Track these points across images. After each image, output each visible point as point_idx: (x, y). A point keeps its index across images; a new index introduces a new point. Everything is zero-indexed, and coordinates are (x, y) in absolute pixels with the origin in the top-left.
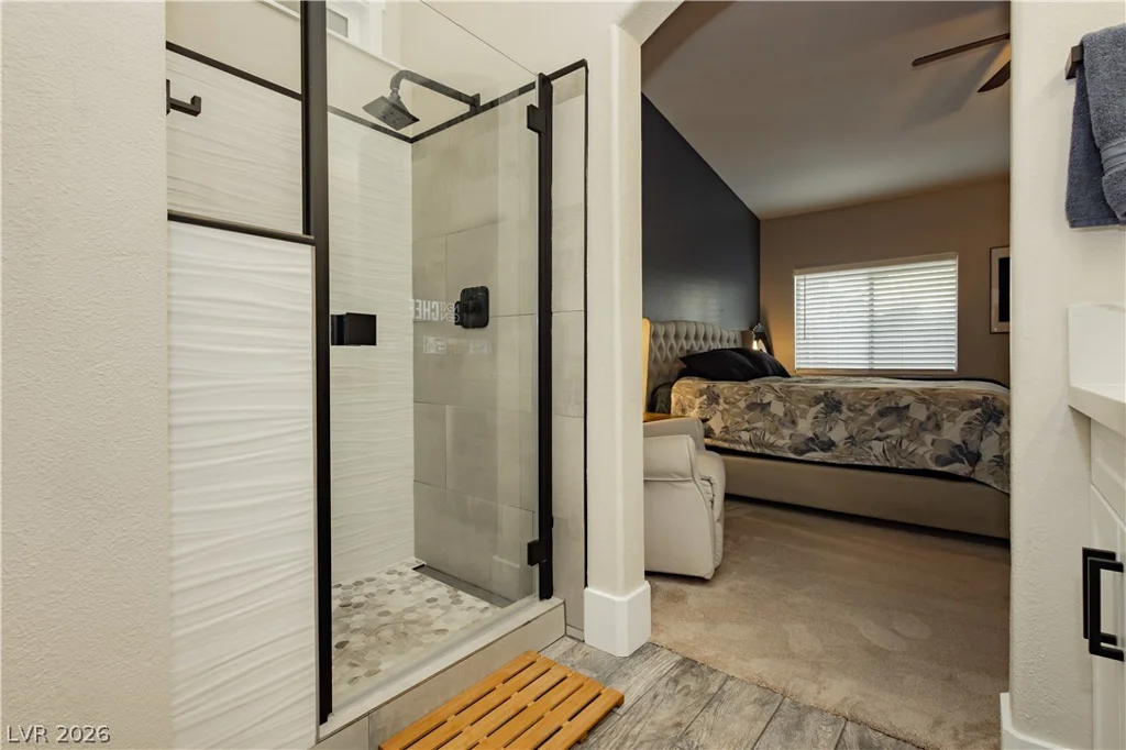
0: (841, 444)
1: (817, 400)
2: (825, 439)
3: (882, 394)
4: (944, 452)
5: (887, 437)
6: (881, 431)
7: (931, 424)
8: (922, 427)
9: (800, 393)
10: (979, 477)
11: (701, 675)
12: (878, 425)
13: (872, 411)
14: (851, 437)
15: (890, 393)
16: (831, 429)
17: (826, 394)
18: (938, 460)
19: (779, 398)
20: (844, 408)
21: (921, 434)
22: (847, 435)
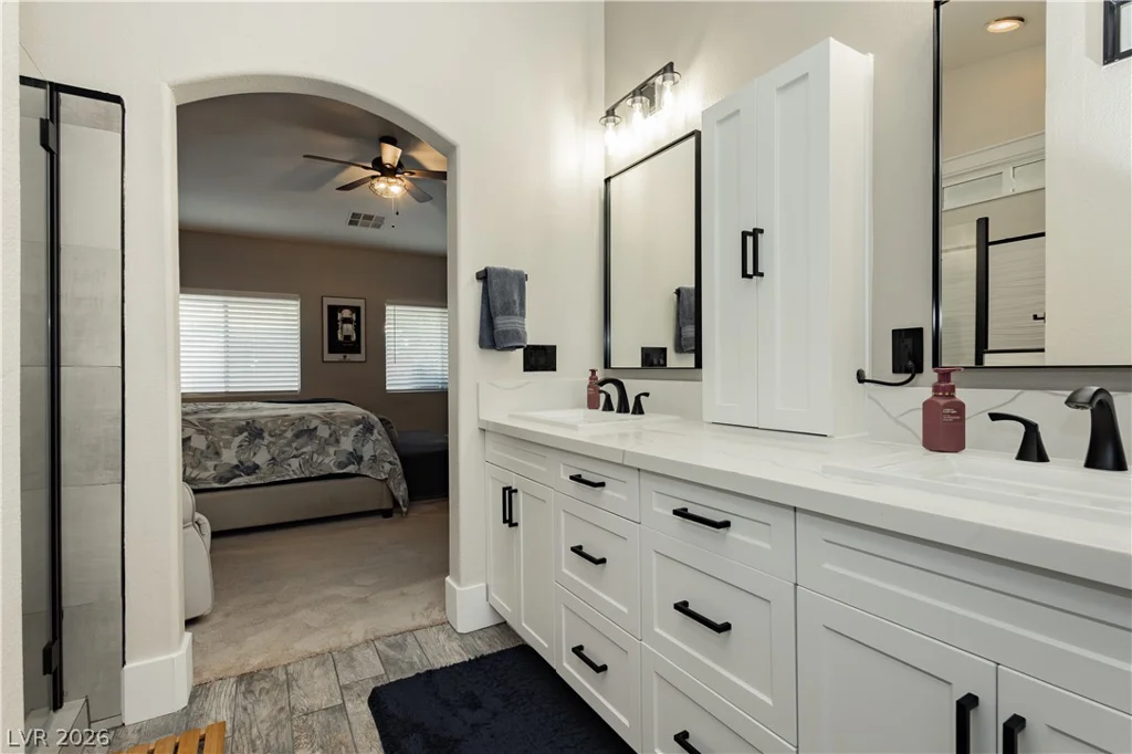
0: (264, 467)
1: (240, 430)
2: (250, 464)
3: (296, 419)
4: (343, 459)
5: (302, 454)
6: (297, 449)
7: (333, 439)
8: (327, 442)
9: (221, 425)
10: (364, 471)
11: (264, 678)
12: (294, 445)
13: (289, 434)
14: (273, 459)
15: (302, 418)
16: (255, 454)
17: (248, 423)
18: (341, 465)
19: (201, 432)
20: (266, 435)
21: (326, 448)
22: (269, 457)
